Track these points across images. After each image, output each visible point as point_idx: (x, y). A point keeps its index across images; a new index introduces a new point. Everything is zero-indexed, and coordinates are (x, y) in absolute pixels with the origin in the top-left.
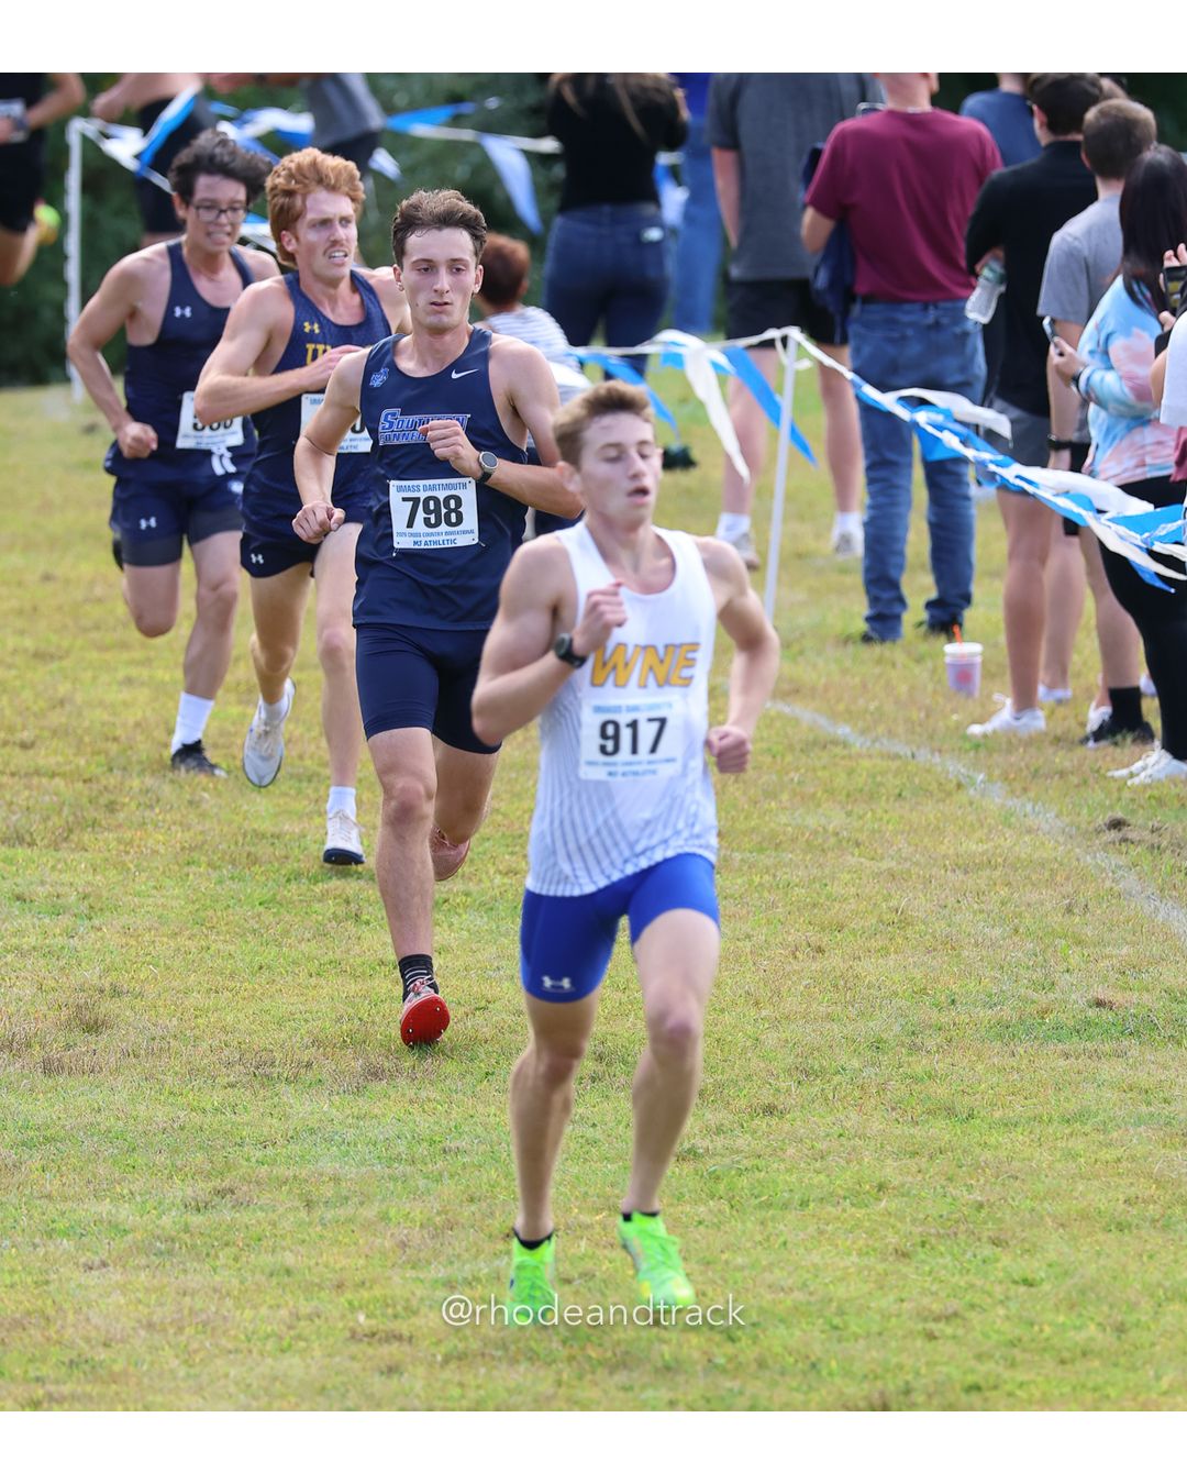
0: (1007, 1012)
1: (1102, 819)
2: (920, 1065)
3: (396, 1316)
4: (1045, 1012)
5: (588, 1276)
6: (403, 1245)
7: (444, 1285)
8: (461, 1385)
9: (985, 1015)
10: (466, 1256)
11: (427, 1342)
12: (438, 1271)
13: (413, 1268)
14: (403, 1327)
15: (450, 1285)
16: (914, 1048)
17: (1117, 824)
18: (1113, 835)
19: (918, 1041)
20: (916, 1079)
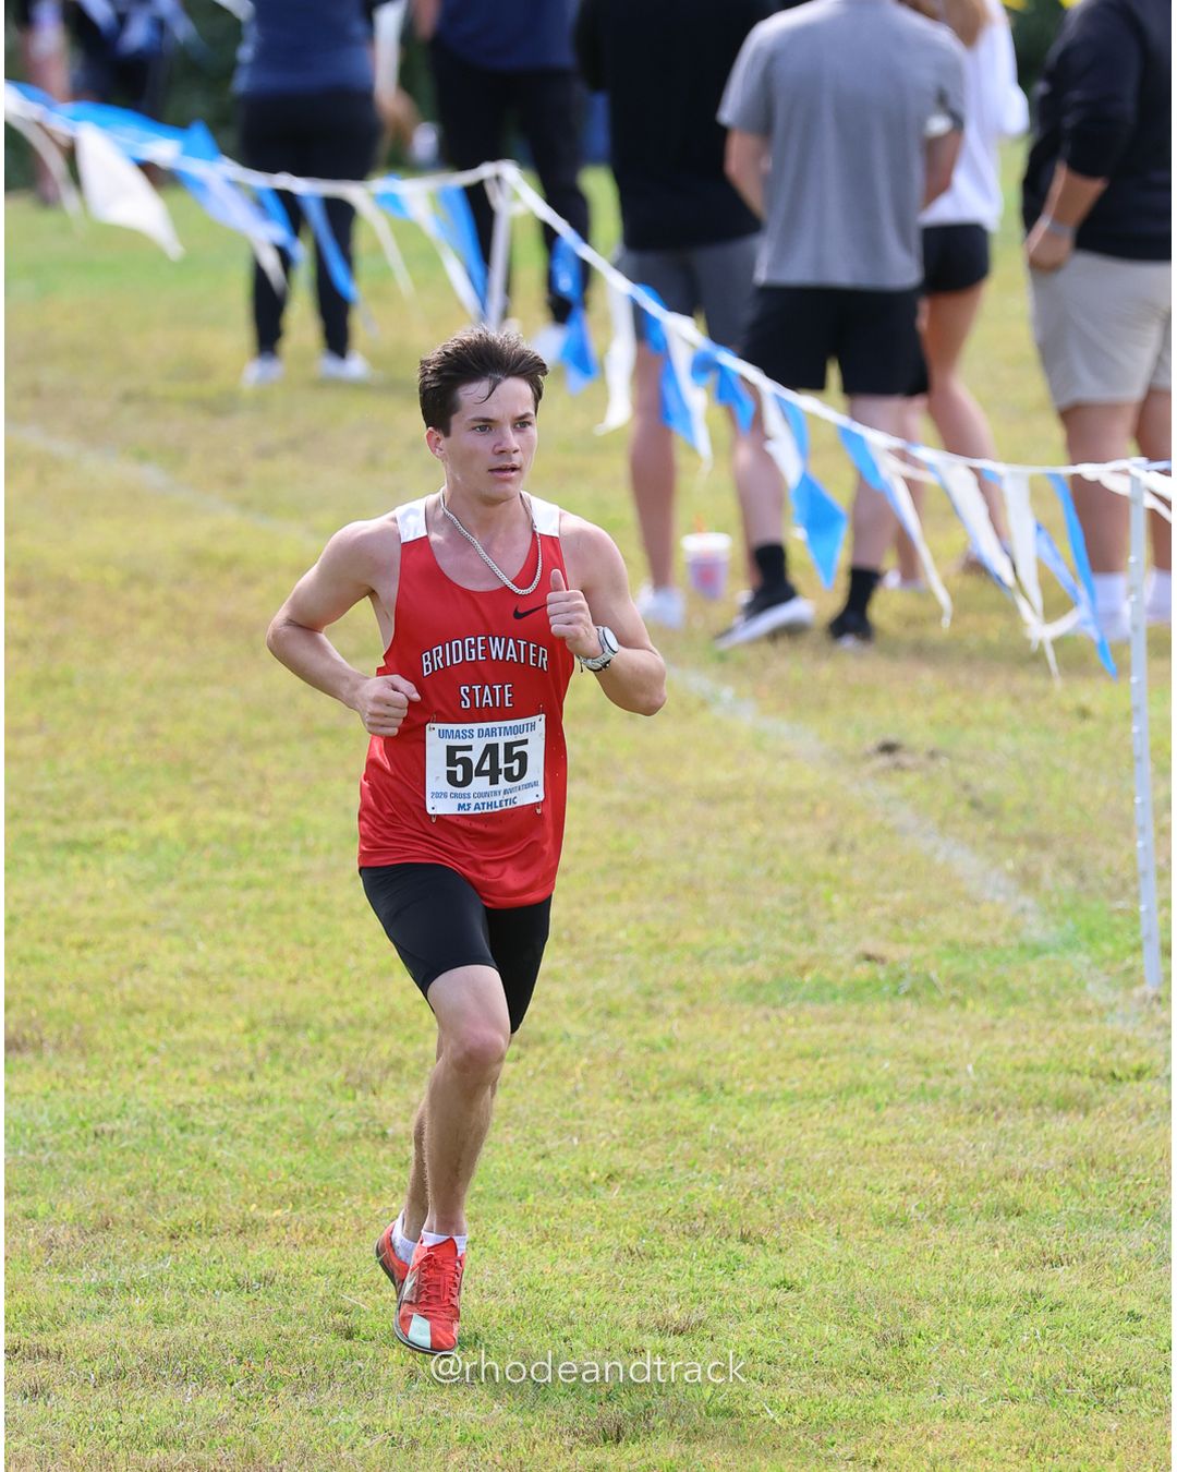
0: (760, 969)
1: (872, 743)
2: (657, 1031)
3: (41, 1329)
4: (803, 970)
5: (267, 1280)
6: (50, 1245)
7: (97, 1291)
8: (118, 1409)
9: (735, 973)
10: (124, 1257)
11: (79, 1359)
12: (88, 1276)
13: (61, 1272)
14: (49, 1341)
15: (105, 1291)
16: (651, 1010)
17: (888, 748)
18: (884, 760)
19: (656, 1001)
20: (654, 1049)
